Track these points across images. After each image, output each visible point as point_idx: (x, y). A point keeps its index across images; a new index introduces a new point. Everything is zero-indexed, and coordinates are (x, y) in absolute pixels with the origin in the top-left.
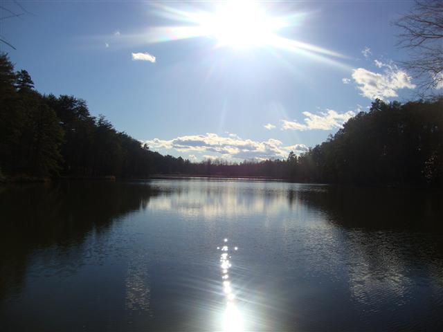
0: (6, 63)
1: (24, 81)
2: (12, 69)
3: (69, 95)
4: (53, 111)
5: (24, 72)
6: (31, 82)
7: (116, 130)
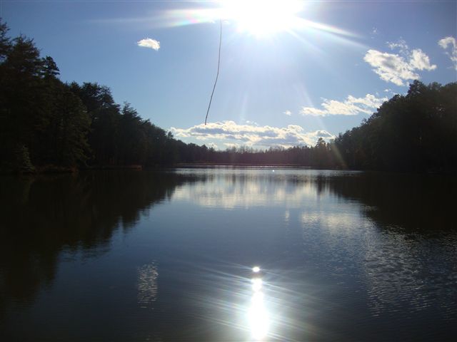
0: (33, 49)
1: (50, 68)
2: (38, 55)
3: (93, 83)
4: (78, 98)
5: (49, 58)
6: (56, 69)
7: (141, 117)
